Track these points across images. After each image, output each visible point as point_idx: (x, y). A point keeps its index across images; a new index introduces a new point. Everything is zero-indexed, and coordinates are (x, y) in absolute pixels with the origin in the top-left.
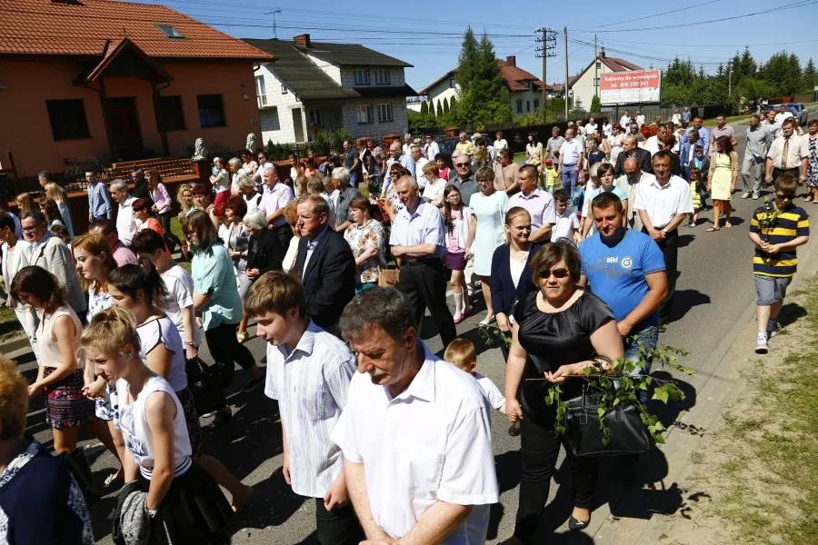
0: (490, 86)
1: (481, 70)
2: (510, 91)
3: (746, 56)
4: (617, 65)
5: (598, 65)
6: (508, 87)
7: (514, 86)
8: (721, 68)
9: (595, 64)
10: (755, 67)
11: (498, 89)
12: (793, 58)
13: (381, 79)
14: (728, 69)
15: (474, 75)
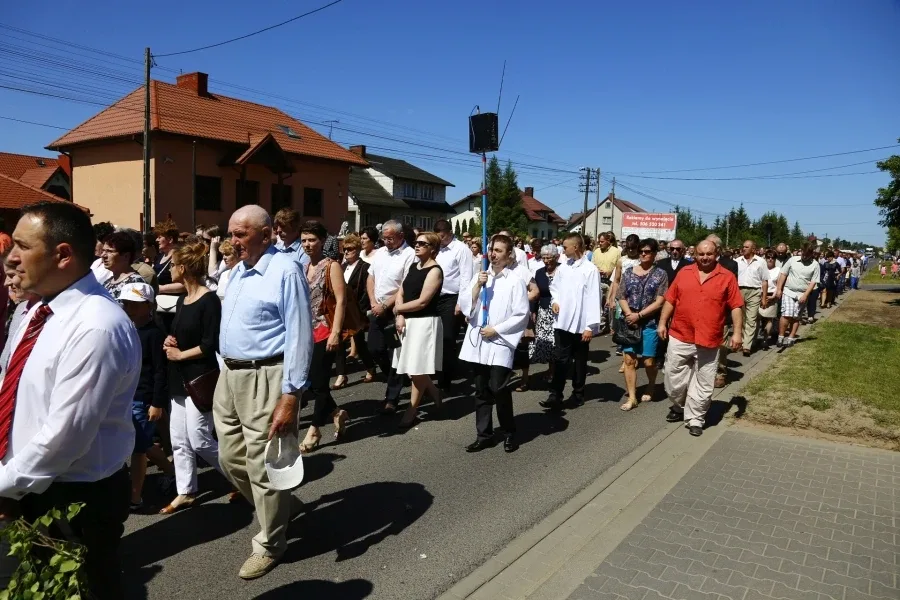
0: (510, 213)
1: (503, 197)
2: (529, 219)
3: (741, 211)
4: (625, 207)
5: (608, 205)
6: (526, 215)
7: (532, 215)
8: (718, 221)
9: (604, 204)
10: (749, 223)
11: (518, 216)
12: (782, 218)
13: (426, 195)
14: (725, 222)
15: (495, 200)
